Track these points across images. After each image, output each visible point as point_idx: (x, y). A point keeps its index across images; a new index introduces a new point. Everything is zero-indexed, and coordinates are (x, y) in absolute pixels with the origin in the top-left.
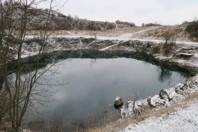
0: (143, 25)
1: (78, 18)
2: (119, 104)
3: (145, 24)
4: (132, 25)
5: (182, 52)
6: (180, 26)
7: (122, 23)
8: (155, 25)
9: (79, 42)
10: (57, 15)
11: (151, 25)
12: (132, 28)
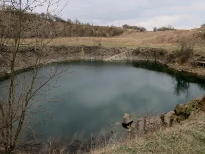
0: (155, 30)
1: (80, 23)
2: (128, 122)
3: (157, 28)
4: (142, 30)
5: (200, 60)
6: (198, 29)
7: (131, 28)
8: (168, 29)
9: (81, 51)
10: (54, 20)
11: (164, 29)
12: (142, 33)
